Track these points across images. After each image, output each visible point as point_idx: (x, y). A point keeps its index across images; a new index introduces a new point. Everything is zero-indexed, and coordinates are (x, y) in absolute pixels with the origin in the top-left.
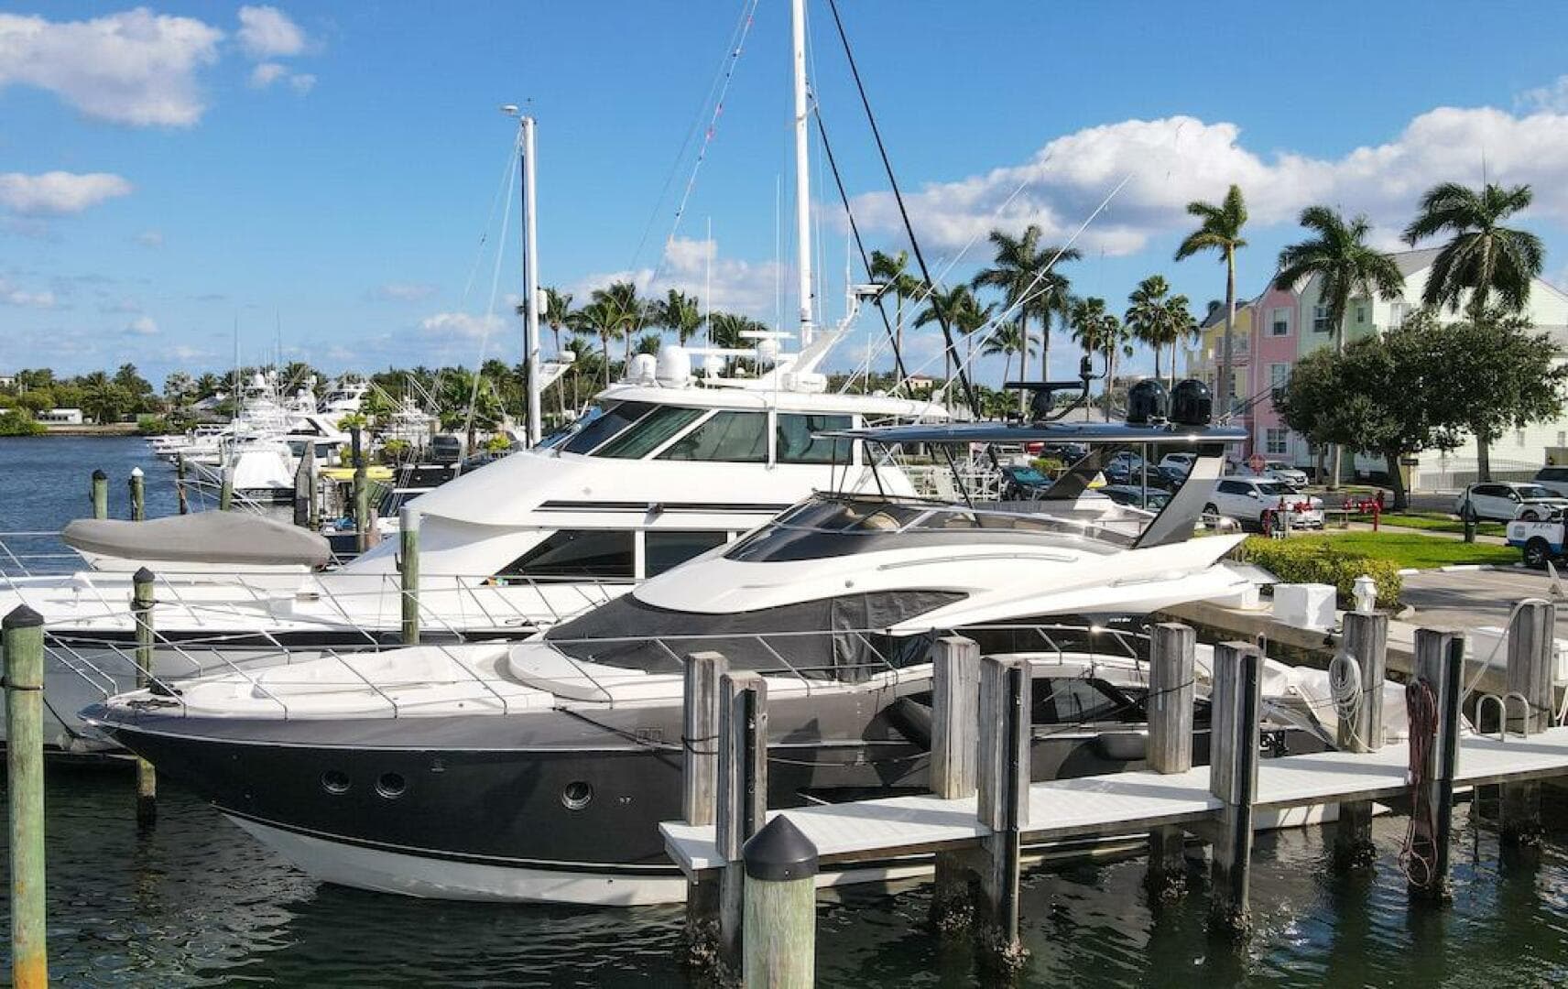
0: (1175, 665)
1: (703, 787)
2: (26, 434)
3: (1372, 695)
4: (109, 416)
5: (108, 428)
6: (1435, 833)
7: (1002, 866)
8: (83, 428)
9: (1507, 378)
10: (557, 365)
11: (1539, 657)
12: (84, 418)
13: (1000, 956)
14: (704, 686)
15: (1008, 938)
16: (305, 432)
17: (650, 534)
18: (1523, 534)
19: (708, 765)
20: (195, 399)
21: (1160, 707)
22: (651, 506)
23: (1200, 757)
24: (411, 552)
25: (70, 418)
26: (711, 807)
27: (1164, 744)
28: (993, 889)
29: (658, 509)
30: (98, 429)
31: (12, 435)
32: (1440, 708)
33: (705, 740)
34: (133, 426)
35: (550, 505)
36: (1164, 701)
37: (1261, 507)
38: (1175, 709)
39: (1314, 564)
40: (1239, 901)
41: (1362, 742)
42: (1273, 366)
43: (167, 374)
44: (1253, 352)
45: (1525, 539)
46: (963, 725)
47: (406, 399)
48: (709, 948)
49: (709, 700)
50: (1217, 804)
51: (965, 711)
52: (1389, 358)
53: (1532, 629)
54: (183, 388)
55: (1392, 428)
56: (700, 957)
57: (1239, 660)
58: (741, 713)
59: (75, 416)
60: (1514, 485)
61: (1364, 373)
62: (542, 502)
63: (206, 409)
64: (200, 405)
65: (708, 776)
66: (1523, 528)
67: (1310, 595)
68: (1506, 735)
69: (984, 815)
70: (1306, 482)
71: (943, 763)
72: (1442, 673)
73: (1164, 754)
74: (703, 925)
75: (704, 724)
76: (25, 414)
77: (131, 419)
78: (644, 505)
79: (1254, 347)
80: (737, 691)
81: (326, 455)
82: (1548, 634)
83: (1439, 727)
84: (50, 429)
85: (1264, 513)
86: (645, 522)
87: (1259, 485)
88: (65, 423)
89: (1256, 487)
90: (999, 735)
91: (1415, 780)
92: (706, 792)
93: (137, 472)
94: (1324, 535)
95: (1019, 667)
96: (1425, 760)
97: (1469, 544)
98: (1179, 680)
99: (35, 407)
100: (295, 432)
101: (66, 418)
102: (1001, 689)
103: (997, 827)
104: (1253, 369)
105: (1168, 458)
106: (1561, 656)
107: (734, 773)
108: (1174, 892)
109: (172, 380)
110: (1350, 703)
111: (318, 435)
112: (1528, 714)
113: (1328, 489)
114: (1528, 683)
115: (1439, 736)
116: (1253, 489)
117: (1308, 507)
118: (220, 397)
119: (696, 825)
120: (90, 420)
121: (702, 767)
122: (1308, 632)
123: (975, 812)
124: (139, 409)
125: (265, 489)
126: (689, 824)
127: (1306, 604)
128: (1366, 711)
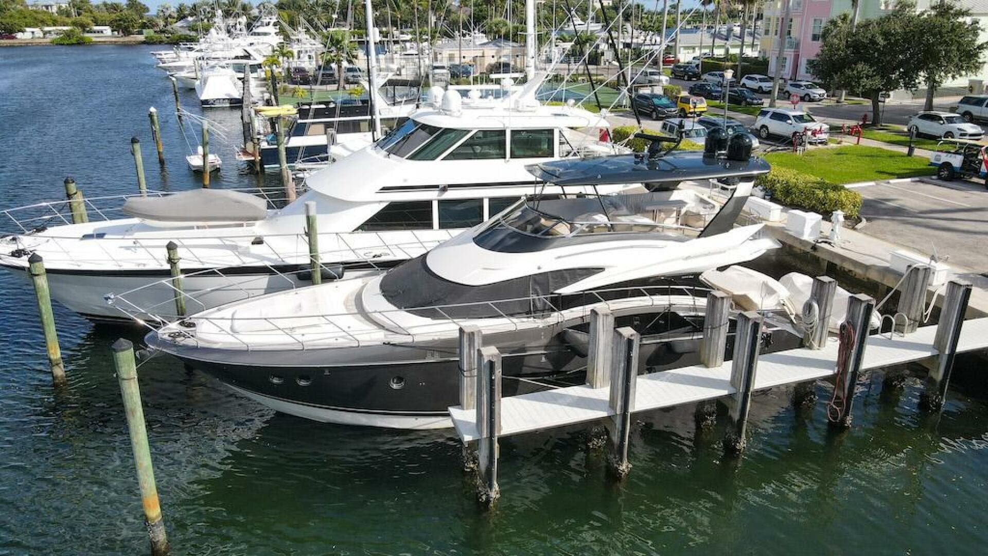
0: (718, 315)
1: (470, 392)
2: (81, 43)
3: (823, 322)
4: (127, 32)
5: (127, 39)
6: (846, 396)
7: (620, 429)
8: (114, 40)
9: (951, 51)
10: (386, 73)
11: (918, 295)
12: (112, 31)
13: (617, 469)
14: (470, 345)
15: (621, 460)
16: (242, 57)
17: (441, 202)
18: (939, 160)
19: (472, 383)
20: (175, 20)
21: (709, 335)
22: (440, 187)
23: (728, 356)
24: (312, 226)
25: (104, 32)
26: (474, 402)
27: (709, 354)
28: (616, 439)
29: (444, 189)
30: (122, 40)
31: (73, 44)
32: (856, 338)
33: (470, 370)
34: (141, 38)
35: (385, 189)
36: (711, 332)
37: (794, 130)
38: (717, 337)
39: (814, 193)
40: (740, 437)
41: (815, 345)
42: (815, 20)
43: (158, 4)
44: (803, 10)
45: (940, 162)
46: (604, 353)
47: (300, 29)
48: (474, 463)
49: (472, 352)
50: (733, 391)
51: (606, 345)
52: (880, 39)
53: (916, 281)
54: (167, 14)
55: (877, 82)
56: (470, 468)
57: (750, 324)
58: (487, 371)
59: (107, 31)
60: (944, 115)
61: (865, 47)
62: (381, 187)
63: (182, 27)
64: (179, 24)
65: (472, 387)
66: (940, 156)
67: (807, 221)
68: (894, 334)
69: (612, 403)
70: (825, 96)
71: (593, 372)
72: (860, 321)
73: (709, 358)
74: (471, 454)
75: (470, 363)
76: (78, 30)
77: (140, 33)
78: (437, 187)
79: (804, 7)
80: (486, 361)
81: (256, 71)
82: (925, 283)
83: (854, 347)
84: (94, 40)
85: (795, 133)
86: (438, 196)
87: (794, 116)
88: (102, 35)
89: (792, 118)
90: (621, 370)
91: (839, 371)
92: (472, 394)
93: (153, 109)
94: (828, 149)
95: (632, 338)
96: (845, 360)
97: (909, 158)
98: (720, 322)
99: (83, 26)
100: (237, 58)
101: (102, 32)
102: (623, 348)
103: (618, 412)
104: (802, 21)
105: (747, 78)
106: (936, 273)
107: (485, 398)
108: (710, 422)
109: (161, 9)
110: (811, 326)
111: (250, 59)
112: (907, 324)
113: (838, 102)
114: (910, 308)
115: (854, 352)
116: (790, 119)
117: (820, 131)
118: (190, 19)
119: (467, 409)
120: (116, 33)
121: (469, 383)
122: (804, 241)
123: (607, 398)
124: (144, 26)
125: (224, 99)
126: (463, 409)
127: (804, 225)
128: (819, 329)
